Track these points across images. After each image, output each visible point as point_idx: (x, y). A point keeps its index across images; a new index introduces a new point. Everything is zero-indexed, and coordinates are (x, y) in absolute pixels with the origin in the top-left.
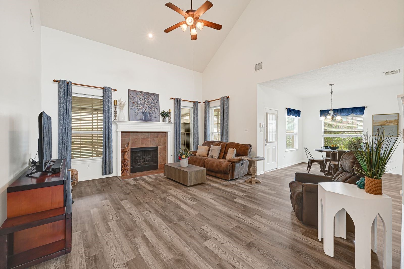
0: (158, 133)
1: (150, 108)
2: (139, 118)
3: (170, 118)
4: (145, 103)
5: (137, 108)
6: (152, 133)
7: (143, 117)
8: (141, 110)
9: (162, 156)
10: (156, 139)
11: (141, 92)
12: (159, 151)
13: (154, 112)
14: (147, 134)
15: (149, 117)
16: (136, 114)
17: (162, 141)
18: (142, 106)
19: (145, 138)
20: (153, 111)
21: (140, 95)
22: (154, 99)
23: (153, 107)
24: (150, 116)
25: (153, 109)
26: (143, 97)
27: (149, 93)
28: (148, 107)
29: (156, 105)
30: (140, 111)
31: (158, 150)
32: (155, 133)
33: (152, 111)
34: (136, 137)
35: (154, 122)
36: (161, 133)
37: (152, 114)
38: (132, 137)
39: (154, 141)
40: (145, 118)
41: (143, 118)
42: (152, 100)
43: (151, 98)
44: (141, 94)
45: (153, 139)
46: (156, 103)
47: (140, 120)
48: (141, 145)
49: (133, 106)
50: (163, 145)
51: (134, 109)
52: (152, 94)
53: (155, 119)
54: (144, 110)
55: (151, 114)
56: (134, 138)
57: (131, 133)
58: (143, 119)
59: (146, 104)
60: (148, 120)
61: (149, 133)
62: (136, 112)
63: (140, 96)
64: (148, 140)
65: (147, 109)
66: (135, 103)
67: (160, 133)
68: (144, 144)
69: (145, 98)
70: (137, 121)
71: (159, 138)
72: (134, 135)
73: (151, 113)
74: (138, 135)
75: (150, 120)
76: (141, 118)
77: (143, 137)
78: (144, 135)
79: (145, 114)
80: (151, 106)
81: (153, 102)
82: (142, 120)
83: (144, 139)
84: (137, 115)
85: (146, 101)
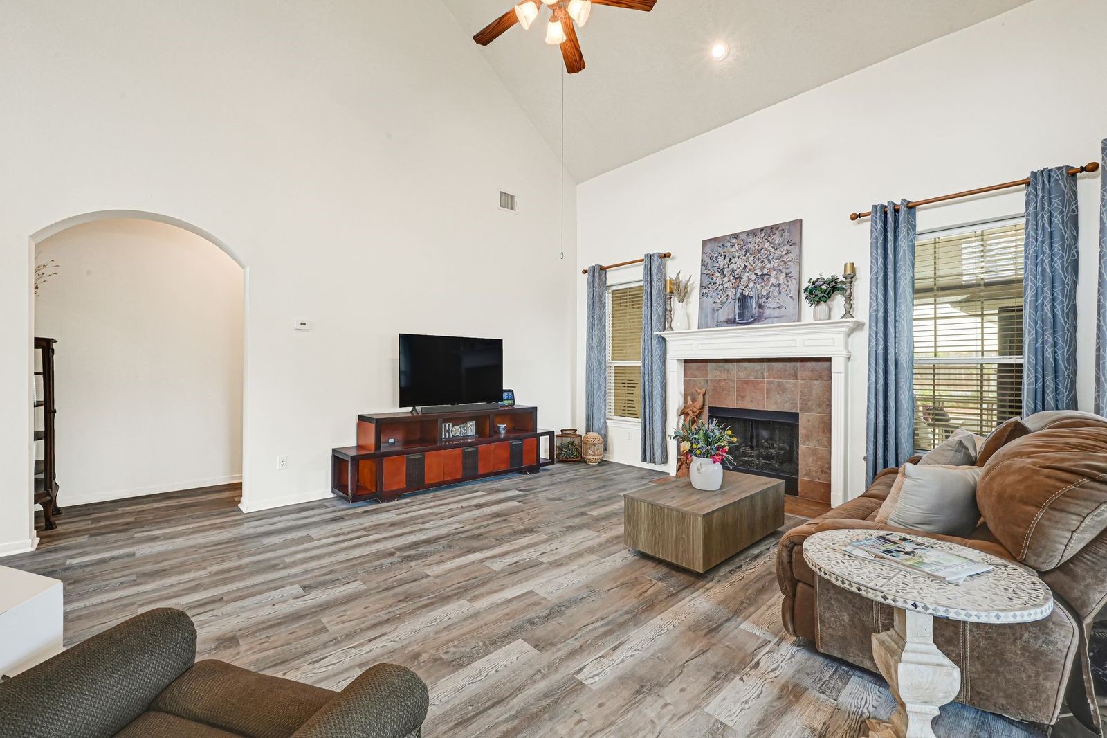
0: (798, 364)
1: (763, 279)
2: (723, 317)
3: (849, 299)
4: (746, 266)
5: (721, 287)
6: (773, 364)
7: (737, 311)
8: (731, 293)
9: (814, 452)
10: (789, 384)
11: (736, 236)
12: (802, 431)
13: (777, 289)
14: (757, 366)
15: (757, 309)
16: (716, 306)
17: (814, 392)
18: (737, 278)
19: (752, 378)
20: (773, 288)
21: (733, 246)
22: (780, 241)
23: (774, 273)
24: (760, 306)
25: (773, 281)
26: (741, 249)
27: (762, 230)
28: (753, 277)
29: (785, 263)
30: (727, 296)
31: (797, 426)
32: (788, 364)
33: (767, 288)
34: (724, 376)
35: (773, 323)
36: (814, 363)
37: (767, 299)
38: (712, 373)
39: (784, 390)
40: (741, 316)
41: (737, 317)
42: (772, 250)
43: (767, 244)
44: (734, 241)
45: (779, 385)
46: (788, 253)
47: (725, 324)
48: (738, 400)
49: (710, 286)
50: (818, 410)
51: (711, 294)
52: (772, 228)
53: (776, 313)
54: (739, 291)
55: (764, 299)
56: (717, 378)
57: (709, 364)
58: (735, 319)
59: (750, 270)
60: (751, 319)
61: (765, 364)
62: (718, 301)
63: (733, 249)
64: (761, 385)
65: (751, 285)
66: (718, 274)
67: (809, 364)
68: (748, 399)
69: (746, 252)
70: (717, 327)
71: (803, 382)
72: (716, 369)
73: (764, 294)
74: (728, 371)
75: (759, 319)
76: (730, 317)
77: (743, 375)
78: (745, 369)
79: (743, 301)
80: (765, 271)
81: (776, 255)
82: (731, 322)
83: (747, 383)
84: (718, 310)
85: (751, 259)
